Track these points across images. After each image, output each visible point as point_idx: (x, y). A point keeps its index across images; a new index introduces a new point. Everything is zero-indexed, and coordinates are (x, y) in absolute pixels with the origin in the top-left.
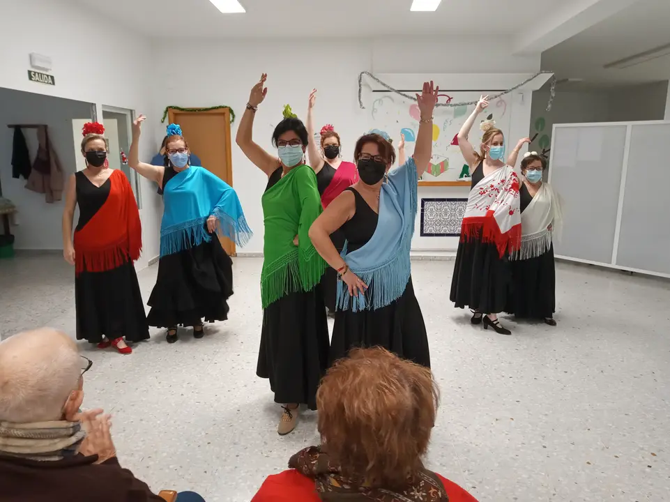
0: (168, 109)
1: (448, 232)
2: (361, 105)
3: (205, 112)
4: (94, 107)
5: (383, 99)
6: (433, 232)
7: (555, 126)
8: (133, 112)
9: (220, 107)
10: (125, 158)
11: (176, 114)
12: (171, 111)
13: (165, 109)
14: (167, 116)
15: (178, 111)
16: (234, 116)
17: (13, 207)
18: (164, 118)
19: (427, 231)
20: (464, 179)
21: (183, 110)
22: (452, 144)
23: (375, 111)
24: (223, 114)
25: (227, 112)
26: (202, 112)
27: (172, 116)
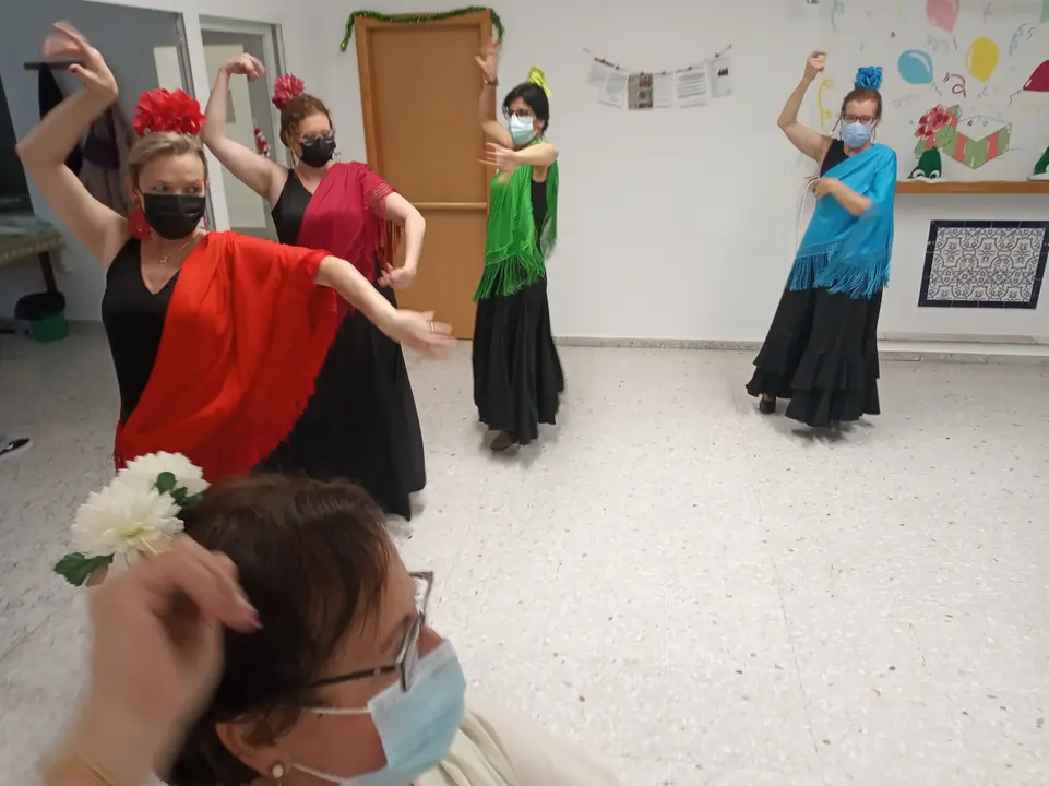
0: (354, 18)
1: (985, 298)
3: (438, 22)
4: (179, 22)
6: (951, 297)
8: (278, 30)
9: (471, 10)
10: (264, 143)
11: (371, 31)
12: (361, 23)
13: (346, 19)
14: (353, 34)
15: (373, 23)
16: (501, 33)
17: (57, 236)
18: (346, 41)
19: (935, 293)
21: (387, 19)
22: (1025, 88)
23: (839, 7)
24: (477, 27)
25: (486, 22)
26: (428, 23)
27: (364, 34)
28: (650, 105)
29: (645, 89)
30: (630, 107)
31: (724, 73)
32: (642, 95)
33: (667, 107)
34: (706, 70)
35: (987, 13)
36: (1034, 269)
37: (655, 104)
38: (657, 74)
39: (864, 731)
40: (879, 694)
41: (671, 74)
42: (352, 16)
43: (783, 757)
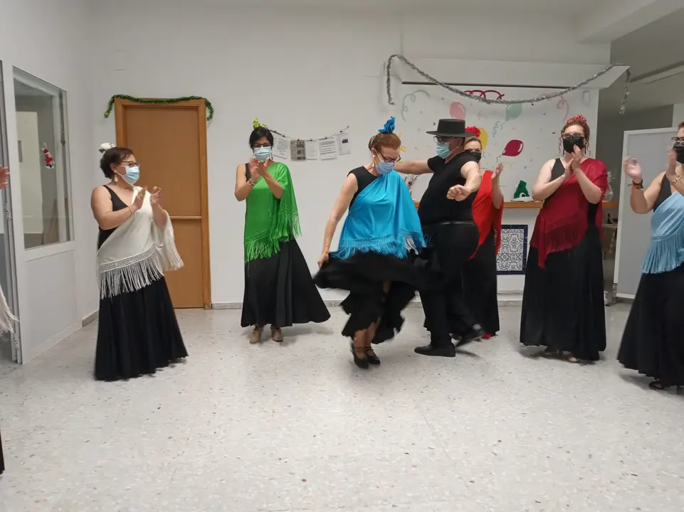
0: (115, 99)
2: (390, 99)
3: (171, 104)
5: (415, 94)
7: (627, 133)
8: (64, 96)
9: (193, 98)
11: (125, 107)
12: (118, 101)
13: (109, 99)
14: (113, 109)
15: (127, 102)
16: (212, 112)
18: (109, 111)
20: (521, 199)
21: (137, 100)
22: (503, 154)
23: (405, 109)
24: (196, 109)
25: (202, 106)
26: (164, 105)
27: (120, 108)
28: (304, 158)
29: (301, 149)
30: (292, 159)
31: (345, 141)
32: (299, 152)
33: (315, 159)
34: (335, 139)
35: (480, 115)
36: (522, 251)
37: (307, 157)
38: (308, 141)
39: (493, 473)
40: (496, 454)
41: (315, 141)
42: (113, 98)
43: (447, 494)
